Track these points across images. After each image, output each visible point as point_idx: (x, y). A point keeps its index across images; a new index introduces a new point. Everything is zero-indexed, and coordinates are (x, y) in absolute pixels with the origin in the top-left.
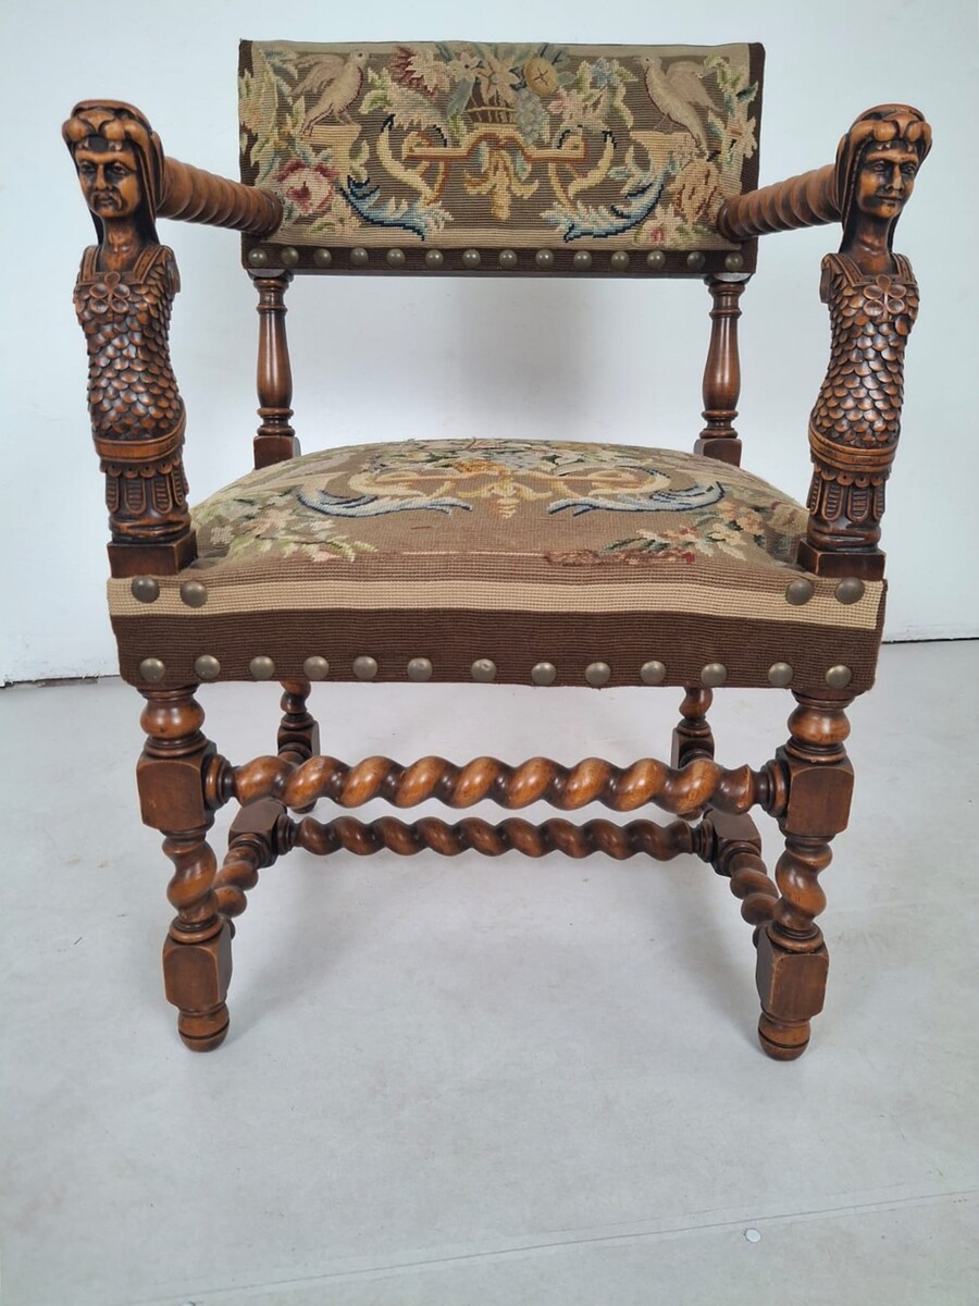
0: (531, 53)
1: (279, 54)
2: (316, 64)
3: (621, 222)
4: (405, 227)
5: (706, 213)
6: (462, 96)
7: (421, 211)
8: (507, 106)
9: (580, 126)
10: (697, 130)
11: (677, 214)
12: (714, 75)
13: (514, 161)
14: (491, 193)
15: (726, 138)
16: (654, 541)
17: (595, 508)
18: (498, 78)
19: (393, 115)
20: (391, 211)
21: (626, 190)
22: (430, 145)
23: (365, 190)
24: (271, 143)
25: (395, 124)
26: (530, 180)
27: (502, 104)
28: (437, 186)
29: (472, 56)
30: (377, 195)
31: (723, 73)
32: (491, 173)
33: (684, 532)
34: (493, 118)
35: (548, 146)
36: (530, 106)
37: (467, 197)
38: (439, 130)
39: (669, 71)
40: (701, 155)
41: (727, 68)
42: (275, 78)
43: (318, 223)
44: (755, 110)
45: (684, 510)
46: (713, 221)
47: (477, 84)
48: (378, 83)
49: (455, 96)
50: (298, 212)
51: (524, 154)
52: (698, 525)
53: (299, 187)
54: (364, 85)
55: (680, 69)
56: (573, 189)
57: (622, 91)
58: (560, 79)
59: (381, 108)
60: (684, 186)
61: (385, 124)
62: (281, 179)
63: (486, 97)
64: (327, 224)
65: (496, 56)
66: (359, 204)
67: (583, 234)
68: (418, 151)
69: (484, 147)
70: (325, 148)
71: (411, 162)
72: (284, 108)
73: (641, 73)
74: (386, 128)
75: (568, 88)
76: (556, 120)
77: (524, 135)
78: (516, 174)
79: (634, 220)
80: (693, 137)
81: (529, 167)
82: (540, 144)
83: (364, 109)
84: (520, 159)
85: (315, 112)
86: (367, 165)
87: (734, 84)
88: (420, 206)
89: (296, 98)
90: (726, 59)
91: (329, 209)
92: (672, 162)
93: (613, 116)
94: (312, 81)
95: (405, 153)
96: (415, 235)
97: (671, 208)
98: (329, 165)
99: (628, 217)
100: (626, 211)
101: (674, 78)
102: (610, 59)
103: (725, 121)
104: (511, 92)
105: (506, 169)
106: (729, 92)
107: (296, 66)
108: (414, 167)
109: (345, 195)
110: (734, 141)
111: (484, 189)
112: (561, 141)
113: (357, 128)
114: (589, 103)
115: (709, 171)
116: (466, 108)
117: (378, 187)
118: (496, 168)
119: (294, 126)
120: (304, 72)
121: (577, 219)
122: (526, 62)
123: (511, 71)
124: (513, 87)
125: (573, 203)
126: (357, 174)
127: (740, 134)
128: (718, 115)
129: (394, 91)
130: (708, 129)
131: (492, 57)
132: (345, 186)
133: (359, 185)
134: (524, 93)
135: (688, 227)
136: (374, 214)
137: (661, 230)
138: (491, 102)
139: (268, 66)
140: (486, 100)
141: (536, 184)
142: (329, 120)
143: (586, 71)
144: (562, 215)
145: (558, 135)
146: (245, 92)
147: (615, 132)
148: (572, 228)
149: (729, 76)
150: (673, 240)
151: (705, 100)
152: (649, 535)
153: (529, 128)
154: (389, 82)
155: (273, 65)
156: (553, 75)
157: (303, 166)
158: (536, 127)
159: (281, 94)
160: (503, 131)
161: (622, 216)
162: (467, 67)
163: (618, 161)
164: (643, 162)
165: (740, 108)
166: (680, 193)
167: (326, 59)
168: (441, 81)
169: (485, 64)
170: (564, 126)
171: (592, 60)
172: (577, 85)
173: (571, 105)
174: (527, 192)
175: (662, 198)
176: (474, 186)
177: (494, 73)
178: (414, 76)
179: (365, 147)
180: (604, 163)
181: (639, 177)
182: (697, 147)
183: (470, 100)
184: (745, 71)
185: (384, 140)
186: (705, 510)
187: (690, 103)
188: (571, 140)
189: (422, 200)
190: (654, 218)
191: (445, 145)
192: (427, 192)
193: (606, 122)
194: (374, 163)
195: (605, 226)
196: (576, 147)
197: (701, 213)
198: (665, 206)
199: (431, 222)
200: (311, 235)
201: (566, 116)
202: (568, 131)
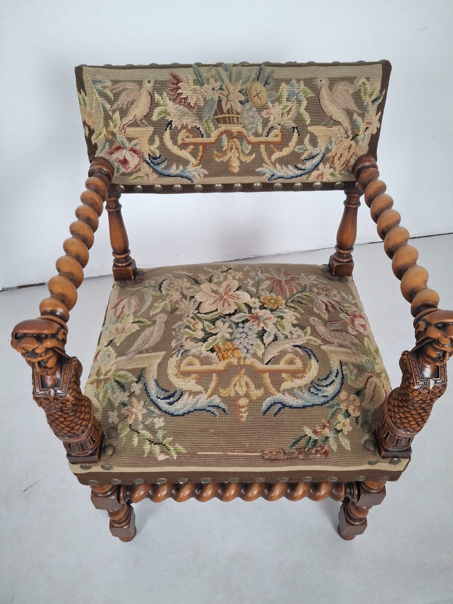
0: (252, 78)
1: (100, 82)
2: (124, 90)
3: (300, 172)
4: (182, 177)
5: (347, 165)
6: (211, 109)
7: (191, 170)
8: (237, 113)
9: (279, 125)
10: (346, 124)
11: (331, 167)
12: (360, 90)
13: (241, 144)
14: (229, 160)
15: (362, 127)
16: (310, 437)
17: (284, 406)
18: (231, 97)
19: (172, 121)
20: (173, 170)
21: (304, 157)
22: (194, 137)
23: (159, 160)
24: (102, 135)
25: (173, 126)
26: (250, 154)
27: (235, 112)
28: (199, 158)
29: (216, 81)
30: (166, 163)
31: (365, 89)
32: (228, 151)
33: (324, 427)
34: (229, 121)
35: (261, 136)
36: (251, 114)
37: (216, 163)
38: (199, 128)
39: (334, 89)
40: (348, 137)
41: (368, 86)
42: (100, 99)
43: (134, 176)
44: (381, 108)
45: (325, 403)
46: (351, 169)
47: (220, 101)
48: (161, 102)
49: (207, 109)
50: (122, 170)
51: (247, 141)
52: (331, 418)
53: (121, 158)
54: (153, 104)
55: (340, 87)
56: (274, 157)
57: (305, 103)
58: (269, 96)
59: (164, 117)
60: (336, 154)
61: (167, 126)
62: (111, 153)
63: (225, 109)
64: (138, 177)
65: (230, 81)
66: (156, 167)
67: (279, 178)
68: (187, 140)
69: (225, 138)
70: (134, 139)
71: (184, 146)
72: (107, 118)
73: (317, 90)
74: (168, 129)
75: (273, 102)
76: (265, 122)
77: (247, 130)
78: (242, 151)
79: (306, 171)
80: (344, 128)
81: (250, 147)
82: (256, 135)
83: (155, 118)
84: (245, 143)
85: (126, 120)
86: (158, 148)
87: (371, 95)
88: (190, 168)
89: (114, 112)
90: (368, 79)
91: (140, 170)
92: (331, 142)
93: (299, 119)
94: (122, 101)
95: (180, 142)
96: (188, 180)
97: (328, 165)
98: (137, 148)
99: (304, 170)
100: (303, 167)
101: (336, 94)
102: (298, 81)
103: (363, 118)
104: (239, 105)
105: (237, 149)
106: (367, 100)
107: (111, 91)
108: (185, 149)
109: (147, 163)
110: (367, 128)
111: (225, 159)
112: (268, 133)
113: (151, 129)
114: (285, 111)
115: (351, 145)
116: (214, 116)
117: (166, 159)
118: (231, 149)
119: (115, 127)
120: (117, 95)
121: (275, 172)
122: (248, 84)
123: (240, 91)
124: (241, 102)
125: (274, 164)
126: (154, 153)
127: (371, 123)
128: (359, 115)
129: (171, 106)
130: (353, 123)
131: (228, 82)
132: (147, 159)
133: (155, 158)
134: (248, 106)
135: (337, 173)
136: (164, 172)
137: (322, 175)
138: (228, 112)
139: (95, 90)
140: (225, 111)
141: (254, 155)
142: (134, 124)
143: (284, 89)
144: (267, 170)
145: (267, 129)
146: (83, 103)
147: (300, 127)
148: (273, 175)
149: (369, 91)
150: (327, 178)
151: (353, 106)
152: (308, 432)
153: (250, 126)
154: (168, 102)
155: (97, 90)
156: (264, 94)
157: (123, 148)
158: (254, 125)
159: (105, 110)
160: (235, 128)
161: (300, 169)
162: (213, 89)
163: (300, 142)
164: (314, 142)
165: (372, 109)
166: (334, 157)
167: (130, 86)
168: (198, 99)
169: (224, 87)
170: (270, 125)
171: (288, 82)
172: (279, 100)
173: (275, 113)
174: (249, 160)
175: (323, 160)
176: (219, 157)
177: (229, 93)
178: (182, 96)
179: (157, 139)
180: (292, 143)
181: (311, 150)
182: (346, 133)
183: (216, 111)
184: (378, 85)
185: (167, 135)
186: (335, 402)
187: (344, 109)
188: (274, 132)
189: (190, 165)
190: (318, 170)
191: (202, 137)
192: (193, 160)
193: (295, 121)
194: (163, 147)
195: (291, 174)
196: (277, 136)
197: (344, 165)
198: (325, 164)
199: (196, 174)
200: (131, 180)
201: (272, 119)
202: (272, 127)
